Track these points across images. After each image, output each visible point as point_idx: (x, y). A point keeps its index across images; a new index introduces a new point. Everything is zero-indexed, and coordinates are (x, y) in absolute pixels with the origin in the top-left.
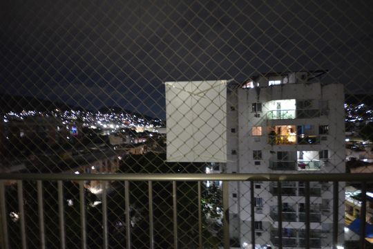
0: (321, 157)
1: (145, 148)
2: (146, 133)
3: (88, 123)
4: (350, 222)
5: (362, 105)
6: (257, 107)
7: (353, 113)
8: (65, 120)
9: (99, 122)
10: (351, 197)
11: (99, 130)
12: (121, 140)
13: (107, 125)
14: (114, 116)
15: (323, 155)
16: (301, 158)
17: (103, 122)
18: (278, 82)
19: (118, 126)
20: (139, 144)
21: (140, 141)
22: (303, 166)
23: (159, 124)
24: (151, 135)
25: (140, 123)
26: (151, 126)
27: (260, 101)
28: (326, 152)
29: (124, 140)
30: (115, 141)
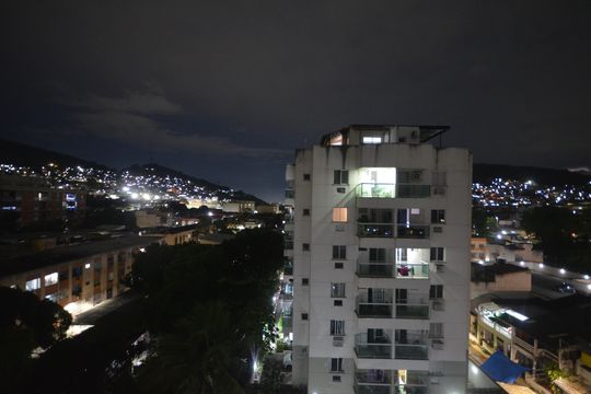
0: (432, 258)
1: (194, 235)
2: (204, 209)
3: (105, 189)
4: (488, 356)
5: (530, 182)
6: (341, 177)
7: (516, 193)
8: (63, 183)
9: (125, 189)
10: (490, 318)
11: (124, 201)
12: (158, 220)
13: (137, 194)
14: (154, 180)
15: (436, 255)
16: (405, 259)
17: (133, 189)
18: (377, 140)
19: (157, 197)
20: (187, 228)
21: (190, 223)
22: (404, 271)
23: (227, 197)
24: (210, 214)
25: (196, 195)
26: (215, 199)
27: (346, 168)
28: (441, 250)
29: (164, 219)
30: (146, 222)
